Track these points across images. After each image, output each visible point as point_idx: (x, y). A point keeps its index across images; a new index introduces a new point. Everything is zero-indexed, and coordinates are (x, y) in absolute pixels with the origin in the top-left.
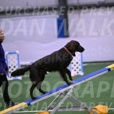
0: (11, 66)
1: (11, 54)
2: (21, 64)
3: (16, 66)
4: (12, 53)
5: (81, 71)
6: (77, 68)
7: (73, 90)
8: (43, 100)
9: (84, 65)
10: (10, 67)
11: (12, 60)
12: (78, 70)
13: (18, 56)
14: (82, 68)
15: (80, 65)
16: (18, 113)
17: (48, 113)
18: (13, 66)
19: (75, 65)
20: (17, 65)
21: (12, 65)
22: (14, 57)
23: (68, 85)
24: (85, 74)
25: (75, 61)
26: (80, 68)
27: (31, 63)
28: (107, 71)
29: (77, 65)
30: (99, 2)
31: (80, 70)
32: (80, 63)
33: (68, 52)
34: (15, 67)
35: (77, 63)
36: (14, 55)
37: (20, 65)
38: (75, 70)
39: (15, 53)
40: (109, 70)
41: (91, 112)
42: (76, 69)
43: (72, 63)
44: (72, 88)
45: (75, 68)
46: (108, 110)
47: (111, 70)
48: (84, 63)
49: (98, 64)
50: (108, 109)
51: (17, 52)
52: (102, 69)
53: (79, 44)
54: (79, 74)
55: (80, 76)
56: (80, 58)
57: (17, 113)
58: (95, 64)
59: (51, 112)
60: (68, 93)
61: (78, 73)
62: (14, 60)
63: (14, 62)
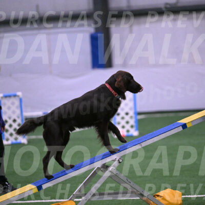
0: (8, 119)
1: (8, 98)
2: (25, 116)
3: (16, 119)
4: (10, 96)
5: (134, 129)
6: (127, 122)
7: (120, 162)
8: (66, 180)
9: (140, 117)
10: (6, 121)
11: (9, 108)
12: (128, 127)
13: (21, 100)
14: (135, 122)
15: (131, 117)
16: (20, 203)
17: (74, 203)
18: (12, 119)
19: (123, 118)
20: (18, 117)
21: (10, 118)
22: (13, 104)
23: (109, 153)
24: (140, 134)
25: (123, 109)
26: (132, 122)
27: (44, 113)
28: (181, 129)
29: (127, 118)
30: (167, 4)
31: (132, 127)
32: (131, 113)
33: (113, 92)
34: (15, 121)
35: (127, 114)
36: (13, 100)
37: (24, 118)
38: (123, 127)
39: (15, 96)
40: (184, 126)
41: (151, 202)
42: (125, 125)
43: (118, 114)
44: (117, 159)
45: (123, 123)
46: (182, 198)
47: (188, 126)
48: (140, 114)
49: (165, 115)
50: (183, 196)
51: (19, 94)
52: (172, 125)
53: (132, 77)
54: (130, 133)
55: (132, 136)
56: (131, 104)
57: (18, 203)
58: (158, 115)
59: (80, 201)
60: (110, 169)
61: (128, 131)
62: (13, 108)
63: (14, 112)
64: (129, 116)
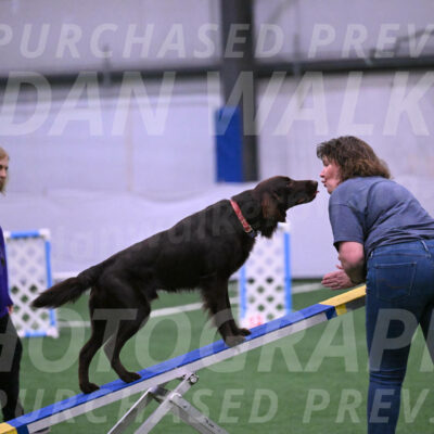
0: (19, 286)
1: (21, 241)
3: (37, 284)
4: (25, 237)
5: (283, 312)
6: (270, 299)
10: (15, 290)
11: (23, 262)
12: (271, 308)
13: (48, 247)
14: (287, 298)
15: (279, 288)
18: (29, 285)
19: (261, 290)
20: (42, 282)
21: (23, 283)
22: (31, 252)
26: (280, 298)
29: (270, 290)
31: (279, 307)
32: (279, 280)
33: (243, 221)
34: (33, 289)
35: (270, 281)
36: (31, 244)
38: (261, 308)
39: (36, 236)
42: (266, 303)
43: (252, 281)
45: (261, 299)
51: (44, 232)
56: (279, 262)
61: (271, 317)
62: (32, 262)
63: (32, 271)
64: (275, 284)
